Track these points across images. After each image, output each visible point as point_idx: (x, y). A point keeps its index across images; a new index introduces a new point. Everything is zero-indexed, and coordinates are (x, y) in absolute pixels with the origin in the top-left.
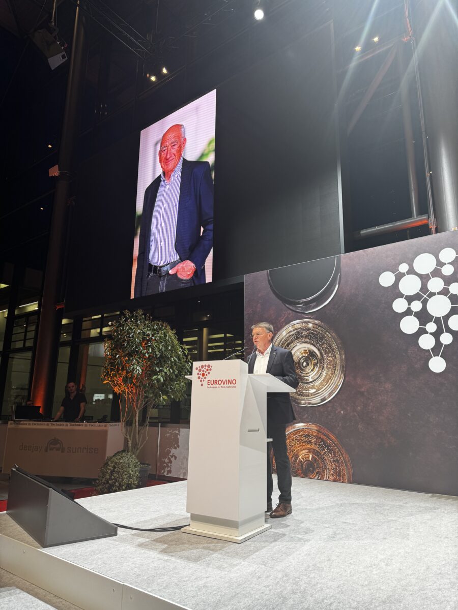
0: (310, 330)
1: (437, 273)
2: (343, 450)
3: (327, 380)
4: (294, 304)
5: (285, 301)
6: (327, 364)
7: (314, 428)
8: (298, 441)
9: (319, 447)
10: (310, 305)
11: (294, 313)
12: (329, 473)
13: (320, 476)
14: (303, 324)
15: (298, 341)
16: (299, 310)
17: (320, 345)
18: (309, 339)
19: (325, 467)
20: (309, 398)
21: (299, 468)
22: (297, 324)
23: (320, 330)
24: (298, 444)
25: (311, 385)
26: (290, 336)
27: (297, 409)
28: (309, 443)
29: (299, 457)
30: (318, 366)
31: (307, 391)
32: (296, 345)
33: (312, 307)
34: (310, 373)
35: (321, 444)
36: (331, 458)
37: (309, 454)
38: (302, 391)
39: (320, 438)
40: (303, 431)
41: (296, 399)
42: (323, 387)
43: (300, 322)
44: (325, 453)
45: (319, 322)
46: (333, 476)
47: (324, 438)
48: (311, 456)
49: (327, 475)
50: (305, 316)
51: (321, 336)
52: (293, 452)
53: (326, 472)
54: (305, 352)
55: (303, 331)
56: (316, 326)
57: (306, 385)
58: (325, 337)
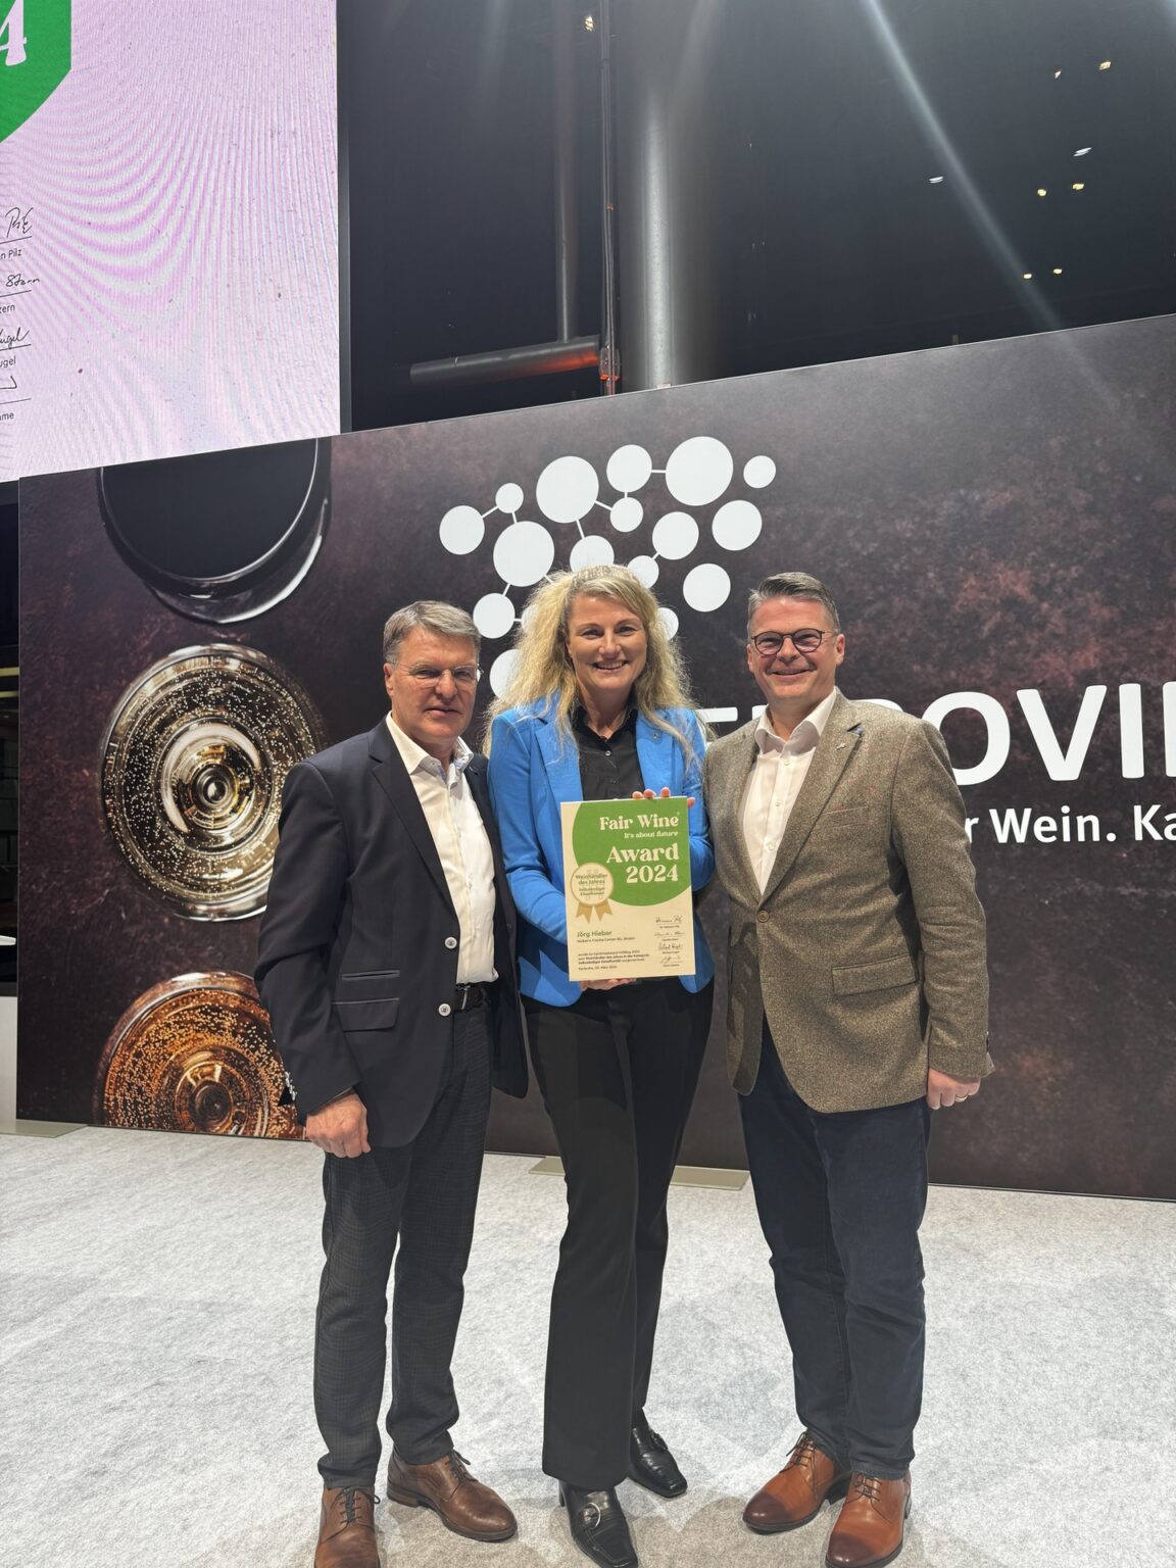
0: (233, 679)
1: (597, 522)
4: (185, 590)
5: (154, 580)
7: (231, 986)
8: (183, 1027)
9: (243, 1042)
10: (235, 597)
11: (181, 619)
12: (269, 1115)
13: (245, 1125)
14: (210, 660)
15: (193, 717)
16: (197, 611)
17: (262, 729)
18: (226, 708)
19: (258, 1099)
20: (221, 896)
21: (184, 1107)
22: (193, 660)
23: (264, 682)
24: (181, 1036)
25: (230, 855)
26: (167, 700)
27: (184, 930)
28: (214, 1032)
29: (182, 1074)
30: (253, 797)
31: (215, 873)
32: (187, 730)
33: (238, 604)
34: (227, 817)
35: (249, 1031)
36: (277, 1072)
37: (213, 1065)
38: (201, 874)
39: (248, 1015)
40: (198, 995)
41: (181, 898)
42: (264, 861)
43: (201, 651)
44: (261, 1059)
45: (261, 654)
46: (281, 1124)
47: (259, 1015)
48: (218, 1069)
49: (263, 1120)
50: (218, 634)
51: (266, 701)
52: (165, 1059)
53: (260, 1113)
54: (212, 751)
55: (210, 683)
56: (251, 669)
57: (214, 856)
58: (277, 703)
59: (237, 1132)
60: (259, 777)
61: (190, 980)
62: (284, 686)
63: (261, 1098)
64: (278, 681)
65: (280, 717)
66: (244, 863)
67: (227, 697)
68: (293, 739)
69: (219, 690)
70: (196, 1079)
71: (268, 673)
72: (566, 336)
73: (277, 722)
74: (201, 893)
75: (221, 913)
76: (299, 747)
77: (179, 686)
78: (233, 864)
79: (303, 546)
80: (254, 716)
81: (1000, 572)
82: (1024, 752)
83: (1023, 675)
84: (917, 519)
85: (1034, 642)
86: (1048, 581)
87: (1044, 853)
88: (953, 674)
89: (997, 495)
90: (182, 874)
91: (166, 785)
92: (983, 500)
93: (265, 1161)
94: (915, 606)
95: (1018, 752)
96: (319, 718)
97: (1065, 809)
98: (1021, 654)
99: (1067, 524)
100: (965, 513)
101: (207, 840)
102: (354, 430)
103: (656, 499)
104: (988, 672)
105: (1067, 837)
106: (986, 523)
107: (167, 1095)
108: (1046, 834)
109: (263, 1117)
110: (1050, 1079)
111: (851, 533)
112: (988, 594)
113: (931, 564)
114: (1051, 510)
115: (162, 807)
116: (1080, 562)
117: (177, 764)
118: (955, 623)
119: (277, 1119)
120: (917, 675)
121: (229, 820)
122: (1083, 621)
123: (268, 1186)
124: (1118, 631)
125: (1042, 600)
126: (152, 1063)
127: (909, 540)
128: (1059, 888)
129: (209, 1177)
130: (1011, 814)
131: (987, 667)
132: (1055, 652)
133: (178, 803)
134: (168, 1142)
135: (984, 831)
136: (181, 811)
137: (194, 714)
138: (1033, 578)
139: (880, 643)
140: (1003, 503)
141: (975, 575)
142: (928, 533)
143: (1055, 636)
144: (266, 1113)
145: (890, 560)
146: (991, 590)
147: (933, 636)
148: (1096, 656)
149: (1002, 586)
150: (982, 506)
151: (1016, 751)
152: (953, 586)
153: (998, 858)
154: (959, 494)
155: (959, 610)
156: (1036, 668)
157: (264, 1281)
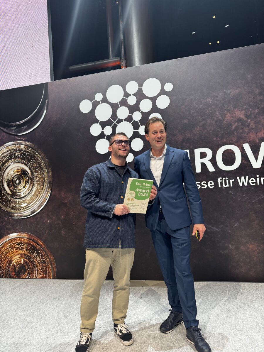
0: (22, 150)
1: (124, 103)
2: (49, 253)
3: (37, 195)
4: (8, 126)
6: (37, 181)
7: (25, 236)
8: (12, 249)
9: (29, 252)
10: (23, 127)
11: (7, 135)
12: (37, 272)
13: (31, 275)
14: (16, 145)
15: (11, 161)
16: (12, 132)
17: (31, 164)
18: (21, 159)
20: (21, 211)
21: (13, 271)
22: (11, 146)
23: (31, 151)
24: (11, 251)
25: (23, 200)
26: (4, 157)
27: (11, 221)
28: (21, 250)
29: (12, 262)
30: (29, 183)
31: (19, 205)
32: (10, 165)
33: (23, 129)
34: (22, 189)
35: (31, 249)
36: (39, 260)
38: (15, 205)
39: (30, 244)
40: (16, 240)
41: (10, 212)
42: (33, 201)
43: (13, 143)
44: (34, 257)
45: (30, 143)
46: (41, 275)
47: (33, 244)
48: (22, 260)
49: (36, 274)
50: (18, 138)
51: (32, 156)
52: (7, 258)
53: (35, 272)
54: (17, 171)
55: (16, 152)
56: (28, 147)
57: (19, 200)
58: (35, 157)
59: (28, 277)
60: (31, 177)
61: (13, 235)
62: (37, 152)
63: (35, 267)
64: (35, 150)
65: (36, 160)
66: (27, 202)
67: (21, 156)
68: (40, 166)
69: (18, 154)
70: (16, 263)
71: (32, 148)
72: (111, 57)
73: (35, 162)
74: (16, 211)
75: (21, 216)
76: (42, 168)
77: (8, 153)
78: (24, 202)
79: (41, 113)
80: (28, 160)
81: (237, 112)
82: (245, 161)
83: (244, 140)
84: (213, 98)
85: (247, 131)
86: (249, 114)
87: (252, 188)
88: (225, 140)
89: (234, 91)
90: (10, 206)
91: (5, 181)
92: (231, 93)
93: (36, 286)
94: (214, 122)
95: (244, 161)
96: (47, 160)
97: (258, 176)
98: (243, 134)
99: (254, 98)
100: (226, 96)
101: (17, 196)
102: (54, 80)
103: (140, 96)
104: (235, 139)
105: (258, 184)
106: (232, 99)
107: (8, 268)
108: (253, 183)
109: (36, 273)
110: (257, 251)
111: (194, 103)
113: (217, 110)
114: (249, 95)
115: (4, 187)
116: (258, 108)
117: (7, 175)
118: (225, 126)
119: (40, 273)
120: (215, 141)
121: (23, 190)
122: (260, 124)
123: (37, 295)
125: (248, 119)
126: (3, 259)
127: (211, 104)
128: (257, 198)
129: (19, 293)
130: (243, 178)
131: (234, 138)
132: (253, 133)
133: (8, 186)
134: (8, 282)
135: (236, 183)
136: (9, 188)
137: (12, 161)
138: (245, 113)
139: (204, 132)
140: (236, 93)
141: (229, 113)
142: (216, 102)
143: (252, 129)
145: (206, 110)
146: (234, 117)
147: (219, 130)
148: (263, 133)
149: (237, 116)
150: (230, 94)
151: (243, 160)
152: (224, 116)
153: (240, 190)
154: (224, 91)
155: (226, 123)
156: (248, 137)
157: (35, 332)
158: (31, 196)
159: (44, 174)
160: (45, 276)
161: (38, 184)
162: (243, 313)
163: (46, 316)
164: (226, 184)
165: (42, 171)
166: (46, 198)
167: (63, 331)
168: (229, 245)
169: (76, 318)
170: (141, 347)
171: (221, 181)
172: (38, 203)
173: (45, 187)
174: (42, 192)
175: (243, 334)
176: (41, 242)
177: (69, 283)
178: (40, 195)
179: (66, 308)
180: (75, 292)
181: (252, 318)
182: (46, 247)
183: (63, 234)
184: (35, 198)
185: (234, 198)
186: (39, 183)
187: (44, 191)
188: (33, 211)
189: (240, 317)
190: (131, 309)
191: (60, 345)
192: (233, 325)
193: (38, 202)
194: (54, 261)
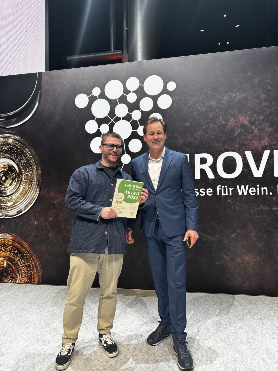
1: (123, 100)
2: (35, 257)
3: (24, 194)
6: (25, 179)
7: (10, 238)
9: (13, 255)
10: (12, 120)
12: (21, 276)
13: (14, 280)
14: (3, 139)
17: (19, 160)
18: (8, 154)
19: (18, 272)
20: (6, 211)
23: (20, 146)
25: (9, 198)
28: (4, 252)
30: (16, 181)
31: (4, 204)
33: (13, 122)
35: (15, 252)
36: (24, 264)
37: (4, 262)
39: (15, 246)
42: (20, 200)
43: (1, 136)
44: (19, 260)
45: (19, 137)
46: (25, 279)
47: (18, 247)
48: (5, 263)
49: (19, 278)
50: (6, 131)
51: (21, 151)
53: (18, 276)
54: (4, 167)
55: (3, 146)
56: (16, 142)
57: (4, 198)
58: (24, 152)
59: (11, 282)
60: (18, 175)
62: (26, 147)
63: (19, 271)
64: (24, 145)
65: (25, 156)
66: (13, 201)
67: (9, 150)
69: (6, 148)
71: (21, 143)
72: (112, 50)
73: (24, 158)
75: (6, 216)
76: (31, 166)
78: (10, 201)
79: (33, 105)
80: (17, 156)
81: (241, 117)
82: (246, 169)
83: (247, 147)
84: (217, 101)
85: (250, 138)
86: (254, 120)
87: (252, 198)
88: (227, 146)
89: (239, 95)
92: (236, 96)
93: (19, 292)
94: (216, 127)
96: (37, 157)
97: (258, 186)
98: (246, 141)
99: (259, 104)
100: (231, 100)
101: (2, 194)
102: (49, 71)
103: (141, 93)
104: (237, 146)
105: (258, 194)
106: (236, 103)
108: (253, 193)
109: (19, 277)
110: (253, 263)
111: (198, 105)
112: (237, 123)
113: (221, 114)
114: (255, 100)
116: (263, 115)
118: (227, 131)
119: (24, 278)
120: (216, 146)
121: (9, 188)
122: (263, 132)
123: (19, 301)
124: (273, 135)
125: (252, 125)
127: (214, 107)
128: (256, 208)
130: (243, 187)
131: (236, 144)
132: (256, 140)
135: (235, 192)
138: (250, 119)
139: (206, 137)
140: (241, 97)
141: (233, 118)
142: (220, 105)
143: (256, 136)
144: (20, 276)
145: (209, 113)
147: (221, 135)
148: (267, 142)
149: (241, 121)
150: (235, 98)
151: (244, 169)
152: (227, 121)
153: (239, 199)
154: (229, 94)
155: (229, 128)
156: (250, 145)
157: (14, 341)
158: (18, 194)
159: (33, 172)
160: (29, 280)
161: (26, 183)
162: (234, 327)
163: (27, 323)
164: (225, 193)
165: (31, 169)
166: (34, 198)
167: (44, 340)
168: (225, 256)
169: (59, 327)
170: (126, 359)
171: (220, 189)
172: (25, 203)
173: (34, 186)
174: (29, 191)
175: (232, 349)
176: (27, 244)
177: (55, 289)
178: (28, 194)
179: (49, 315)
180: (60, 299)
181: (243, 332)
182: (32, 250)
183: (50, 237)
184: (22, 197)
185: (233, 207)
186: (27, 181)
187: (32, 190)
188: (19, 211)
189: (231, 331)
190: (119, 319)
191: (40, 354)
192: (223, 338)
193: (25, 201)
194: (39, 265)
